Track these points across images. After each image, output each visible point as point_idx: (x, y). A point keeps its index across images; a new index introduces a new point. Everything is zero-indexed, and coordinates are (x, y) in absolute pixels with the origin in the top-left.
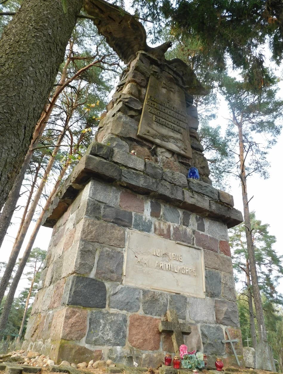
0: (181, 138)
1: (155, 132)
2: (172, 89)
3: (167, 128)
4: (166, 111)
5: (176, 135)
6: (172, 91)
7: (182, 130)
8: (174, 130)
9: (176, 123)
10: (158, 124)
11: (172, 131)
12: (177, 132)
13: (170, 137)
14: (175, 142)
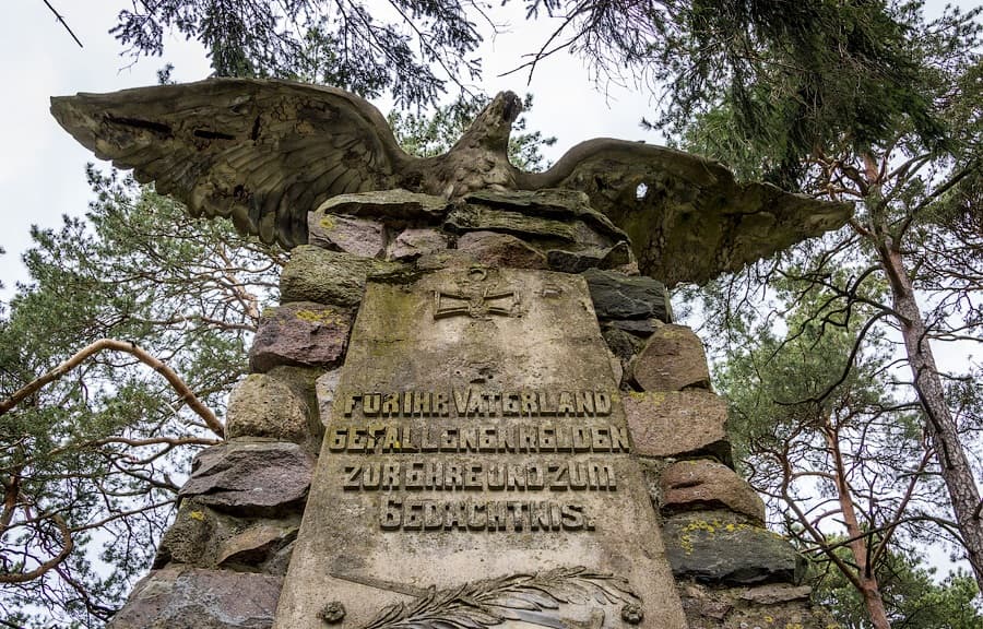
0: (592, 561)
1: (387, 599)
2: (505, 303)
3: (478, 537)
4: (467, 435)
5: (547, 555)
6: (501, 313)
7: (593, 503)
8: (530, 528)
9: (540, 479)
10: (415, 537)
11: (513, 544)
12: (556, 529)
13: (506, 583)
14: (539, 607)
